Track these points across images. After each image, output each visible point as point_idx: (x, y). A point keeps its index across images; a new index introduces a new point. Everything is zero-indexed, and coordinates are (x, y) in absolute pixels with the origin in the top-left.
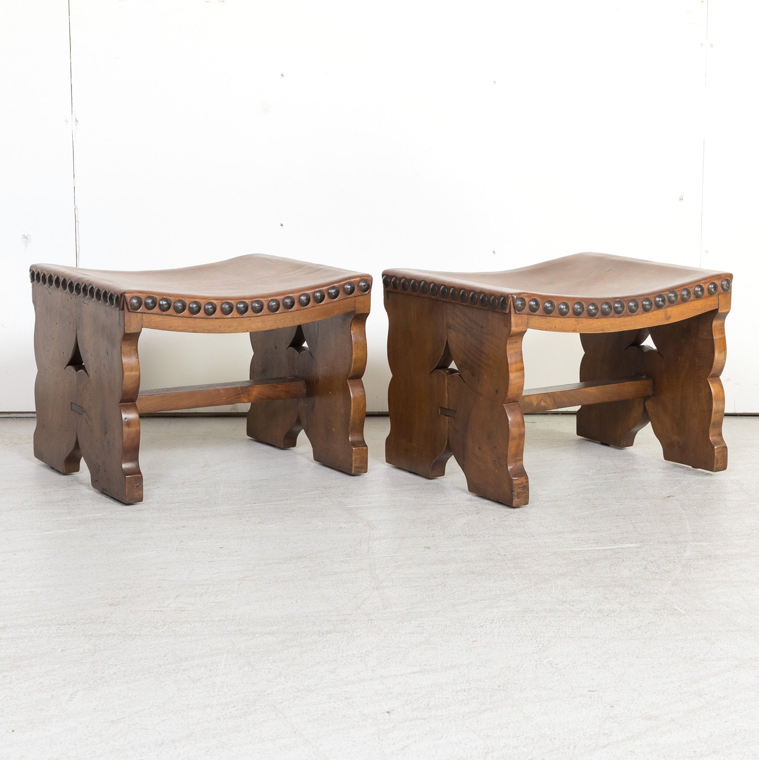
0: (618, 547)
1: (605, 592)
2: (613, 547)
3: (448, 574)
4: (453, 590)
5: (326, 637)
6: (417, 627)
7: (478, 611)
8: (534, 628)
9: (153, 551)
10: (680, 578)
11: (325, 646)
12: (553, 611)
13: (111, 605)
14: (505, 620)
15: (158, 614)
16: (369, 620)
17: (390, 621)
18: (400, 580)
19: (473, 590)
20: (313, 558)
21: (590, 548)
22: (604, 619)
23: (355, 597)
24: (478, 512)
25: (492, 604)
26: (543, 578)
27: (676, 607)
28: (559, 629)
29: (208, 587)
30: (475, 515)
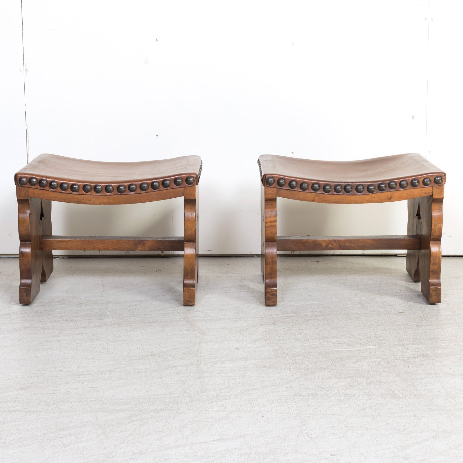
0: (363, 348)
1: (350, 381)
2: (359, 348)
3: (248, 368)
4: (249, 379)
5: (159, 414)
6: (222, 406)
7: (263, 394)
8: (300, 407)
9: (57, 350)
10: (401, 371)
11: (158, 420)
12: (314, 395)
13: (22, 389)
14: (281, 401)
15: (52, 395)
16: (190, 401)
17: (204, 402)
18: (216, 372)
19: (263, 379)
20: (161, 355)
21: (344, 349)
22: (347, 400)
23: (184, 384)
24: (274, 323)
25: (274, 390)
26: (310, 371)
27: (397, 392)
28: (316, 408)
29: (88, 376)
30: (272, 325)
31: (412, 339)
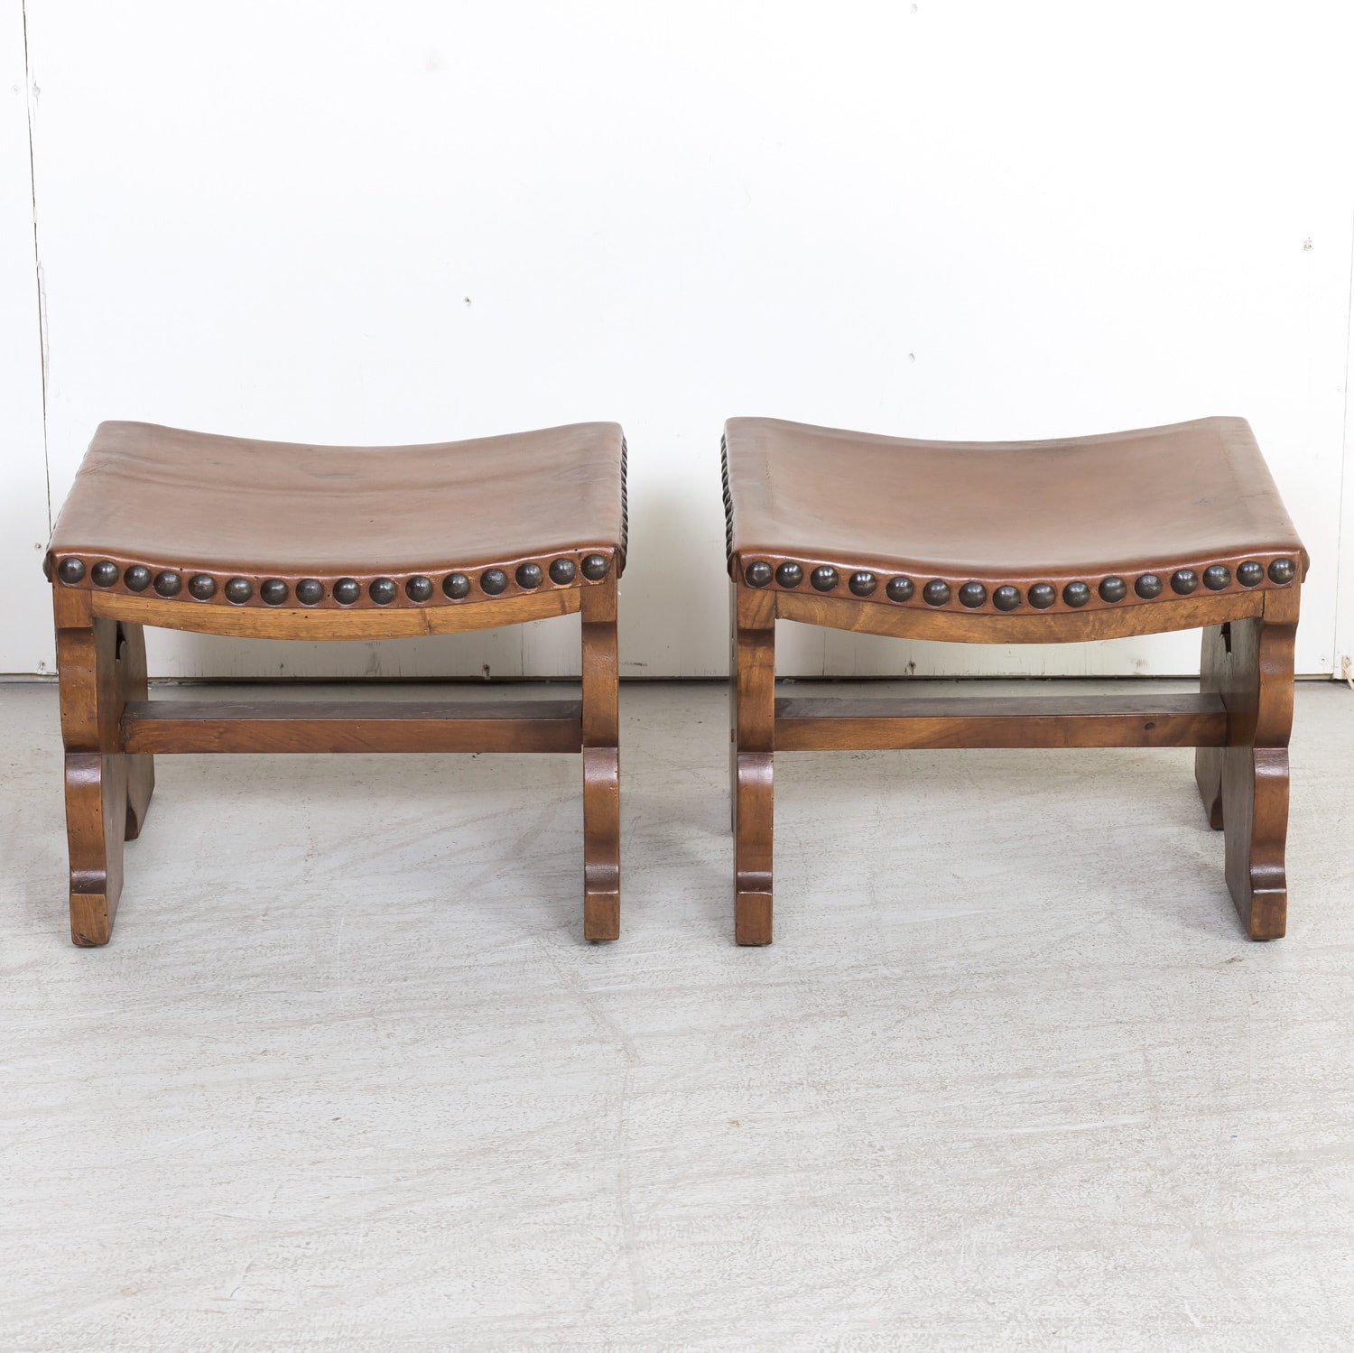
0: (1105, 1124)
1: (1059, 1265)
2: (1092, 1125)
3: (766, 1207)
4: (771, 1255)
7: (811, 1318)
9: (203, 1127)
10: (1209, 1224)
12: (952, 1320)
13: (126, 1292)
14: (860, 1343)
15: (213, 1319)
16: (606, 1344)
17: (644, 1348)
18: (674, 1224)
19: (808, 1257)
20: (511, 1152)
21: (1050, 1129)
22: (1046, 1343)
23: (584, 1274)
24: (845, 1008)
25: (841, 1299)
26: (946, 1222)
27: (1188, 1310)
29: (307, 1239)
30: (838, 1018)
31: (1254, 1081)
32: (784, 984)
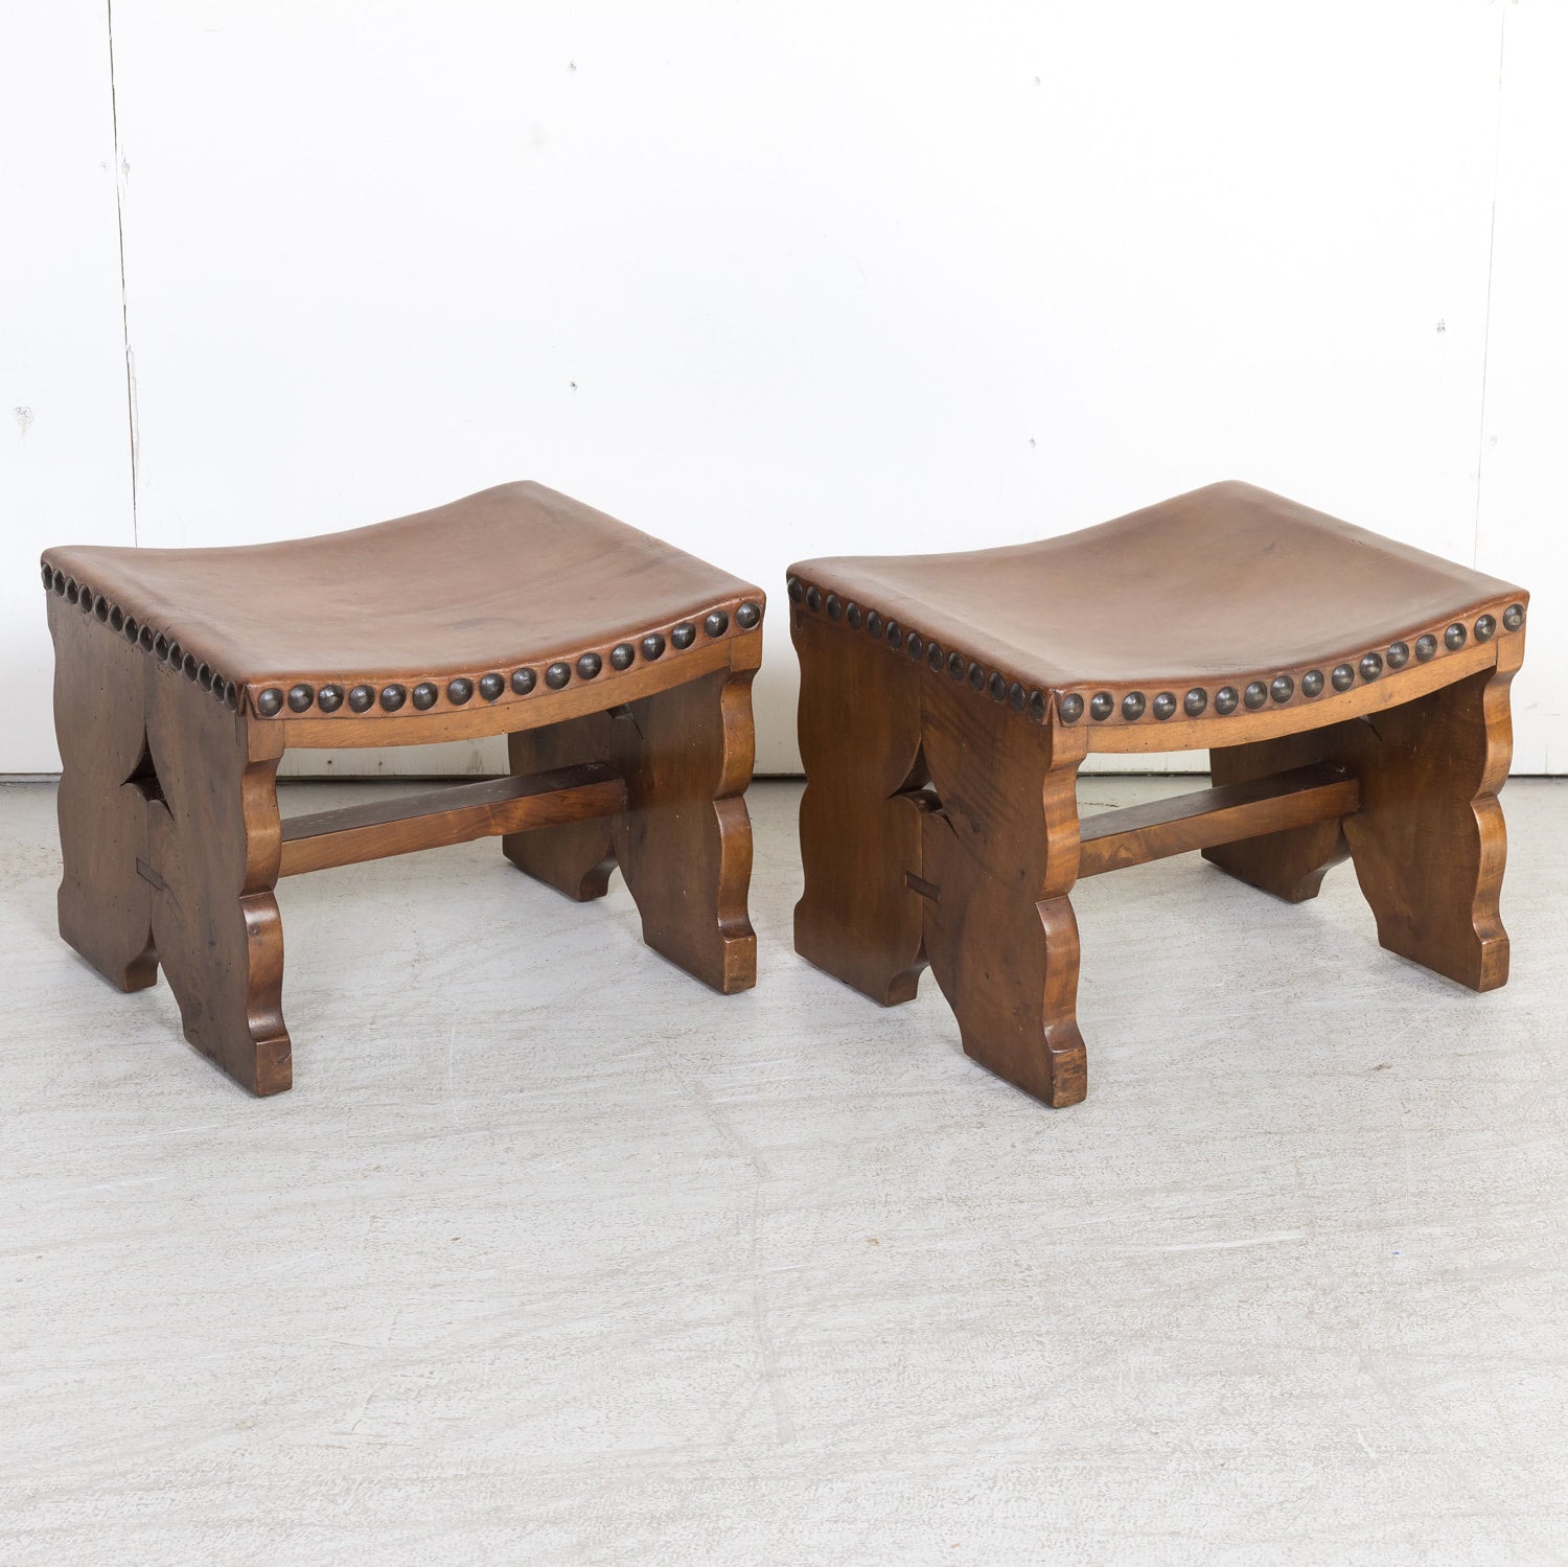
0: (1261, 1240)
1: (1223, 1391)
2: (1247, 1242)
3: (912, 1331)
4: (919, 1382)
5: (665, 1533)
6: (845, 1500)
7: (964, 1450)
8: (1075, 1504)
9: (316, 1248)
10: (1377, 1347)
12: (1114, 1451)
13: (241, 1426)
14: (1018, 1478)
15: (334, 1455)
16: (750, 1479)
17: (792, 1483)
18: (815, 1350)
19: (959, 1384)
20: (641, 1273)
21: (1203, 1246)
22: (1214, 1475)
23: (724, 1404)
24: (981, 1119)
25: (996, 1429)
26: (1102, 1346)
27: (1361, 1439)
28: (1124, 1508)
29: (430, 1368)
30: (975, 1130)
31: (1413, 1195)
32: (916, 1094)
